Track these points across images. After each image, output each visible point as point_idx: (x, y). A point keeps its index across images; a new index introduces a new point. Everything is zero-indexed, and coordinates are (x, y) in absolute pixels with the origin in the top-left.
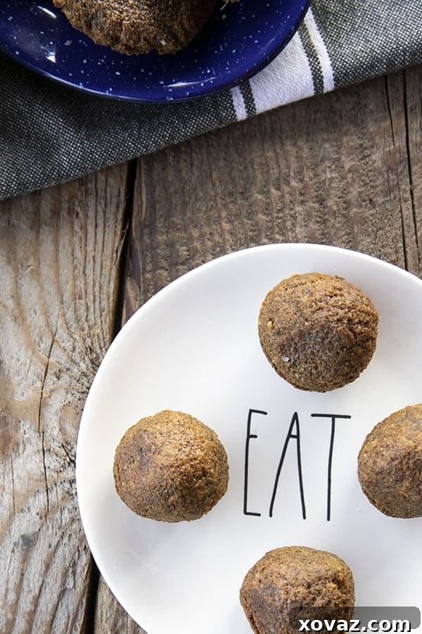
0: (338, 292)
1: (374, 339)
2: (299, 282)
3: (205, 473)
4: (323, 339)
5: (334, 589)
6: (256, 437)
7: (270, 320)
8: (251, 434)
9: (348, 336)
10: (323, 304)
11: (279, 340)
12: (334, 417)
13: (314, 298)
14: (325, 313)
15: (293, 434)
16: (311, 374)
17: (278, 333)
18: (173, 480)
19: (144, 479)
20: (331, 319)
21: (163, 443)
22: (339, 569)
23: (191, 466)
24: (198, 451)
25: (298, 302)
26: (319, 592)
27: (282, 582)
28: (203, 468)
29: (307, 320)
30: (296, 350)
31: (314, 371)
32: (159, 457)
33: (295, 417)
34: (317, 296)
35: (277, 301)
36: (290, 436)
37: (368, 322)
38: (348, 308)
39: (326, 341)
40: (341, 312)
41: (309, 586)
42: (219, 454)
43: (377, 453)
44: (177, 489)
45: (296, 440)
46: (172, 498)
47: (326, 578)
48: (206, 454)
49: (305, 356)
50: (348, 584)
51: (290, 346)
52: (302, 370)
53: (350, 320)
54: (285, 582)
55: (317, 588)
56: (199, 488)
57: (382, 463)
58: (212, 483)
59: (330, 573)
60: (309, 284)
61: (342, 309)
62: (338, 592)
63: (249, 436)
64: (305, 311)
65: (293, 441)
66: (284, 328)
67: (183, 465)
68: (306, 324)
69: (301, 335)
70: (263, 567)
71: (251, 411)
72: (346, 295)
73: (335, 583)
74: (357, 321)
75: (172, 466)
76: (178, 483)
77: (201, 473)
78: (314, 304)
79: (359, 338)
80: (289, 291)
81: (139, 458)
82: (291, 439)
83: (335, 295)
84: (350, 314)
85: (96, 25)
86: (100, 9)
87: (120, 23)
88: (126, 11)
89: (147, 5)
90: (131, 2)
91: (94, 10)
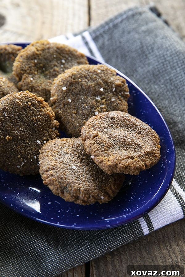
85: (67, 191)
86: (68, 183)
87: (79, 190)
88: (82, 183)
89: (92, 180)
90: (84, 179)
91: (65, 184)
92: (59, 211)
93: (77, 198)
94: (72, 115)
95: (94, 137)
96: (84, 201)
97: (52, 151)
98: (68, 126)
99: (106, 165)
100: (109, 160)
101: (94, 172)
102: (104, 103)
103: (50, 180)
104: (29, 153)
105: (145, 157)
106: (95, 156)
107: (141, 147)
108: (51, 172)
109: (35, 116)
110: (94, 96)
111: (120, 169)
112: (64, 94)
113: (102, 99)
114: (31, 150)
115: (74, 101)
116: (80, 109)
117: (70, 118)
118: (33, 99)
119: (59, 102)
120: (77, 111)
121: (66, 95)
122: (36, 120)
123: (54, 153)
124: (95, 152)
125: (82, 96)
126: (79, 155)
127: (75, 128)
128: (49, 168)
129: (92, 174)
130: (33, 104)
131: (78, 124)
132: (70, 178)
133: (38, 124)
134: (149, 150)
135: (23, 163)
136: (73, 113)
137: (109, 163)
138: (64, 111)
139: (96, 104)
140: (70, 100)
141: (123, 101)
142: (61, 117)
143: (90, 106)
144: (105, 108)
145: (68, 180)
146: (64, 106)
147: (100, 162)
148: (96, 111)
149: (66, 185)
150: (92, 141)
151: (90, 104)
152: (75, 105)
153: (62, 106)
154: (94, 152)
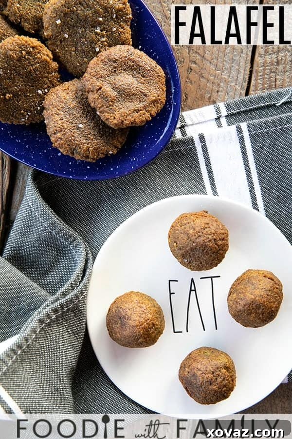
0: (207, 226)
1: (227, 245)
2: (187, 222)
3: (154, 325)
4: (203, 250)
5: (225, 372)
6: (174, 293)
7: (175, 242)
8: (171, 292)
9: (215, 248)
10: (200, 234)
11: (181, 252)
12: (211, 278)
13: (195, 231)
14: (202, 238)
15: (193, 289)
16: (199, 266)
17: (180, 249)
18: (139, 332)
19: (124, 333)
20: (205, 241)
21: (131, 314)
22: (226, 361)
23: (147, 324)
24: (149, 315)
25: (188, 234)
26: (219, 375)
27: (200, 372)
28: (153, 323)
29: (193, 242)
30: (190, 256)
31: (200, 265)
32: (130, 321)
33: (192, 280)
34: (197, 229)
35: (177, 233)
36: (191, 290)
37: (224, 238)
38: (213, 234)
39: (205, 251)
40: (210, 237)
41: (213, 373)
42: (159, 312)
43: (237, 302)
44: (141, 336)
45: (194, 292)
46: (140, 340)
47: (221, 368)
48: (153, 316)
49: (195, 258)
50: (231, 367)
51: (187, 255)
52: (194, 265)
53: (215, 240)
54: (201, 372)
55: (217, 373)
56: (152, 333)
57: (240, 307)
58: (157, 328)
59: (222, 364)
60: (192, 223)
61: (210, 235)
62: (227, 373)
63: (171, 294)
64: (192, 238)
65: (193, 293)
66: (183, 247)
67: (143, 324)
68: (194, 244)
69: (192, 249)
70: (189, 365)
71: (170, 281)
72: (211, 227)
73: (225, 369)
74: (218, 239)
75: (138, 326)
76: (142, 334)
77: (152, 326)
78: (196, 234)
79: (221, 247)
80: (183, 227)
81: (120, 322)
82: (192, 292)
83: (206, 228)
84: (215, 237)
85: (77, 153)
86: (77, 145)
87: (88, 150)
88: (90, 143)
89: (99, 137)
90: (92, 137)
91: (74, 147)
92: (70, 163)
93: (87, 157)
94: (70, 53)
95: (98, 90)
96: (93, 159)
97: (56, 107)
98: (68, 66)
99: (112, 123)
100: (115, 118)
101: (101, 127)
102: (104, 35)
103: (59, 144)
104: (32, 105)
105: (151, 107)
106: (100, 112)
107: (146, 95)
108: (59, 135)
109: (32, 65)
110: (92, 27)
111: (126, 125)
112: (59, 28)
113: (101, 31)
114: (34, 101)
115: (71, 35)
116: (79, 45)
117: (69, 57)
118: (26, 46)
119: (54, 39)
120: (76, 47)
121: (62, 29)
122: (34, 69)
123: (58, 110)
124: (100, 108)
125: (79, 29)
126: (84, 108)
127: (76, 68)
128: (56, 131)
129: (99, 129)
130: (29, 53)
131: (78, 64)
132: (78, 138)
133: (36, 74)
134: (154, 98)
135: (27, 116)
136: (71, 50)
137: (115, 121)
138: (62, 49)
139: (96, 37)
140: (66, 36)
141: (125, 27)
142: (59, 57)
143: (90, 41)
144: (106, 41)
145: (76, 142)
146: (61, 43)
147: (106, 120)
148: (97, 47)
149: (76, 147)
150: (96, 96)
151: (89, 38)
152: (73, 41)
153: (58, 43)
154: (98, 108)
